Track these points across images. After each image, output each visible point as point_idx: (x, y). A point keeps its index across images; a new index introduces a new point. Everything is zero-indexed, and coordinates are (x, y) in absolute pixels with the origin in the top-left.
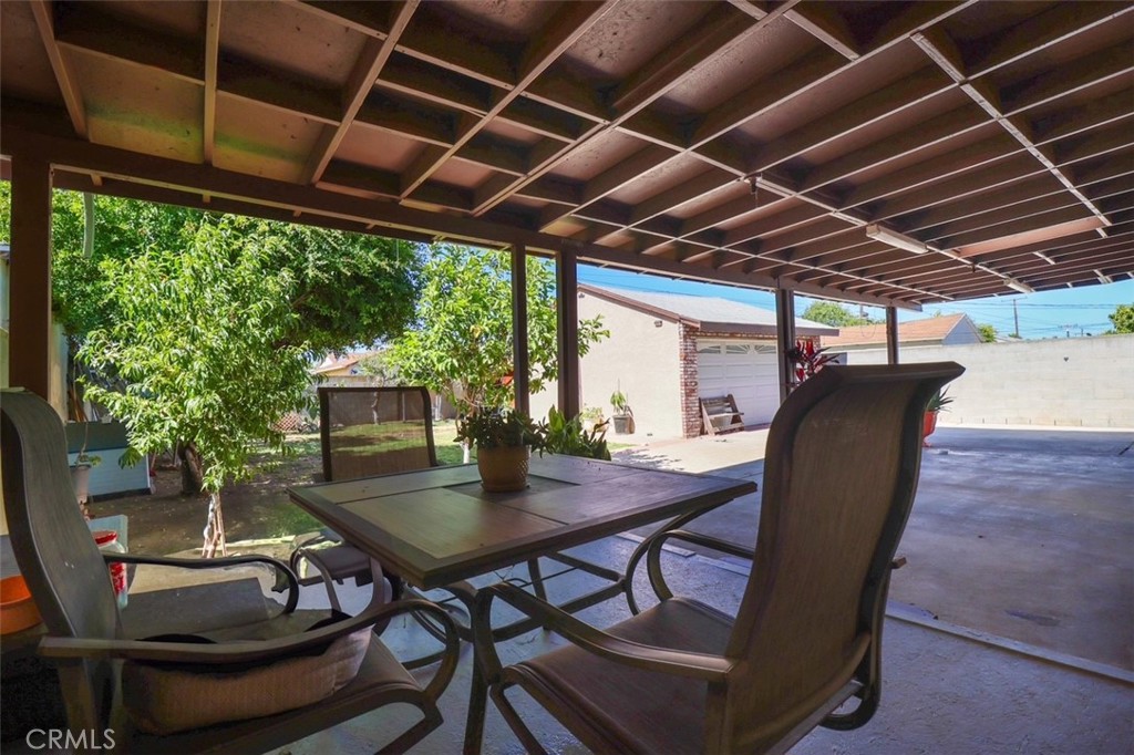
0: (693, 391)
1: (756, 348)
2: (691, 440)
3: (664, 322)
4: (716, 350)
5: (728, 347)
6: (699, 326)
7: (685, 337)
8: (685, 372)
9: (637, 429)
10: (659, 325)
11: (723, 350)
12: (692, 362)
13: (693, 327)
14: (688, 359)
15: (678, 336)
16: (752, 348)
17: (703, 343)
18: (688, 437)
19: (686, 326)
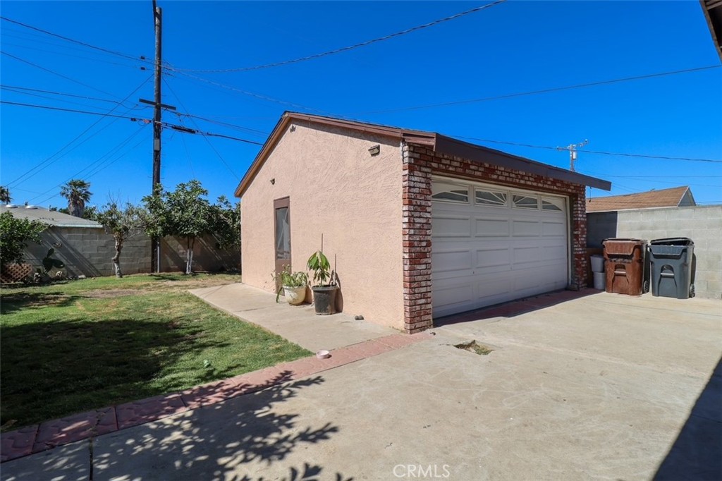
0: (424, 255)
1: (515, 199)
2: (417, 335)
3: (382, 146)
4: (461, 196)
5: (479, 194)
6: (432, 143)
7: (411, 168)
8: (411, 223)
9: (346, 307)
10: (375, 152)
11: (471, 197)
12: (423, 209)
13: (424, 146)
14: (416, 203)
15: (401, 166)
16: (510, 198)
17: (442, 184)
18: (412, 331)
19: (414, 149)
